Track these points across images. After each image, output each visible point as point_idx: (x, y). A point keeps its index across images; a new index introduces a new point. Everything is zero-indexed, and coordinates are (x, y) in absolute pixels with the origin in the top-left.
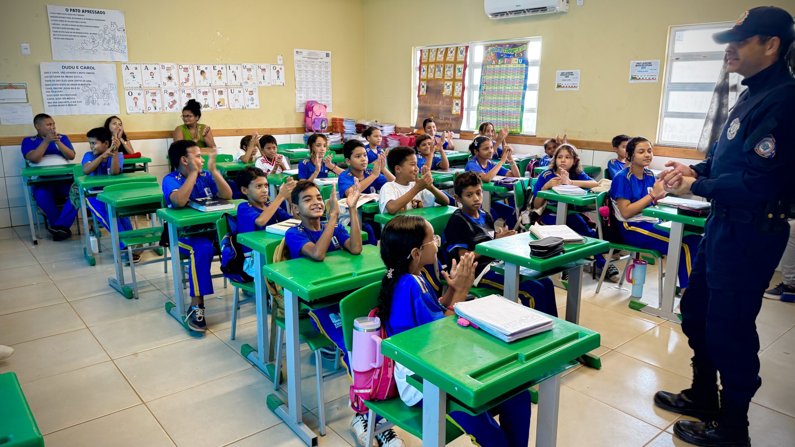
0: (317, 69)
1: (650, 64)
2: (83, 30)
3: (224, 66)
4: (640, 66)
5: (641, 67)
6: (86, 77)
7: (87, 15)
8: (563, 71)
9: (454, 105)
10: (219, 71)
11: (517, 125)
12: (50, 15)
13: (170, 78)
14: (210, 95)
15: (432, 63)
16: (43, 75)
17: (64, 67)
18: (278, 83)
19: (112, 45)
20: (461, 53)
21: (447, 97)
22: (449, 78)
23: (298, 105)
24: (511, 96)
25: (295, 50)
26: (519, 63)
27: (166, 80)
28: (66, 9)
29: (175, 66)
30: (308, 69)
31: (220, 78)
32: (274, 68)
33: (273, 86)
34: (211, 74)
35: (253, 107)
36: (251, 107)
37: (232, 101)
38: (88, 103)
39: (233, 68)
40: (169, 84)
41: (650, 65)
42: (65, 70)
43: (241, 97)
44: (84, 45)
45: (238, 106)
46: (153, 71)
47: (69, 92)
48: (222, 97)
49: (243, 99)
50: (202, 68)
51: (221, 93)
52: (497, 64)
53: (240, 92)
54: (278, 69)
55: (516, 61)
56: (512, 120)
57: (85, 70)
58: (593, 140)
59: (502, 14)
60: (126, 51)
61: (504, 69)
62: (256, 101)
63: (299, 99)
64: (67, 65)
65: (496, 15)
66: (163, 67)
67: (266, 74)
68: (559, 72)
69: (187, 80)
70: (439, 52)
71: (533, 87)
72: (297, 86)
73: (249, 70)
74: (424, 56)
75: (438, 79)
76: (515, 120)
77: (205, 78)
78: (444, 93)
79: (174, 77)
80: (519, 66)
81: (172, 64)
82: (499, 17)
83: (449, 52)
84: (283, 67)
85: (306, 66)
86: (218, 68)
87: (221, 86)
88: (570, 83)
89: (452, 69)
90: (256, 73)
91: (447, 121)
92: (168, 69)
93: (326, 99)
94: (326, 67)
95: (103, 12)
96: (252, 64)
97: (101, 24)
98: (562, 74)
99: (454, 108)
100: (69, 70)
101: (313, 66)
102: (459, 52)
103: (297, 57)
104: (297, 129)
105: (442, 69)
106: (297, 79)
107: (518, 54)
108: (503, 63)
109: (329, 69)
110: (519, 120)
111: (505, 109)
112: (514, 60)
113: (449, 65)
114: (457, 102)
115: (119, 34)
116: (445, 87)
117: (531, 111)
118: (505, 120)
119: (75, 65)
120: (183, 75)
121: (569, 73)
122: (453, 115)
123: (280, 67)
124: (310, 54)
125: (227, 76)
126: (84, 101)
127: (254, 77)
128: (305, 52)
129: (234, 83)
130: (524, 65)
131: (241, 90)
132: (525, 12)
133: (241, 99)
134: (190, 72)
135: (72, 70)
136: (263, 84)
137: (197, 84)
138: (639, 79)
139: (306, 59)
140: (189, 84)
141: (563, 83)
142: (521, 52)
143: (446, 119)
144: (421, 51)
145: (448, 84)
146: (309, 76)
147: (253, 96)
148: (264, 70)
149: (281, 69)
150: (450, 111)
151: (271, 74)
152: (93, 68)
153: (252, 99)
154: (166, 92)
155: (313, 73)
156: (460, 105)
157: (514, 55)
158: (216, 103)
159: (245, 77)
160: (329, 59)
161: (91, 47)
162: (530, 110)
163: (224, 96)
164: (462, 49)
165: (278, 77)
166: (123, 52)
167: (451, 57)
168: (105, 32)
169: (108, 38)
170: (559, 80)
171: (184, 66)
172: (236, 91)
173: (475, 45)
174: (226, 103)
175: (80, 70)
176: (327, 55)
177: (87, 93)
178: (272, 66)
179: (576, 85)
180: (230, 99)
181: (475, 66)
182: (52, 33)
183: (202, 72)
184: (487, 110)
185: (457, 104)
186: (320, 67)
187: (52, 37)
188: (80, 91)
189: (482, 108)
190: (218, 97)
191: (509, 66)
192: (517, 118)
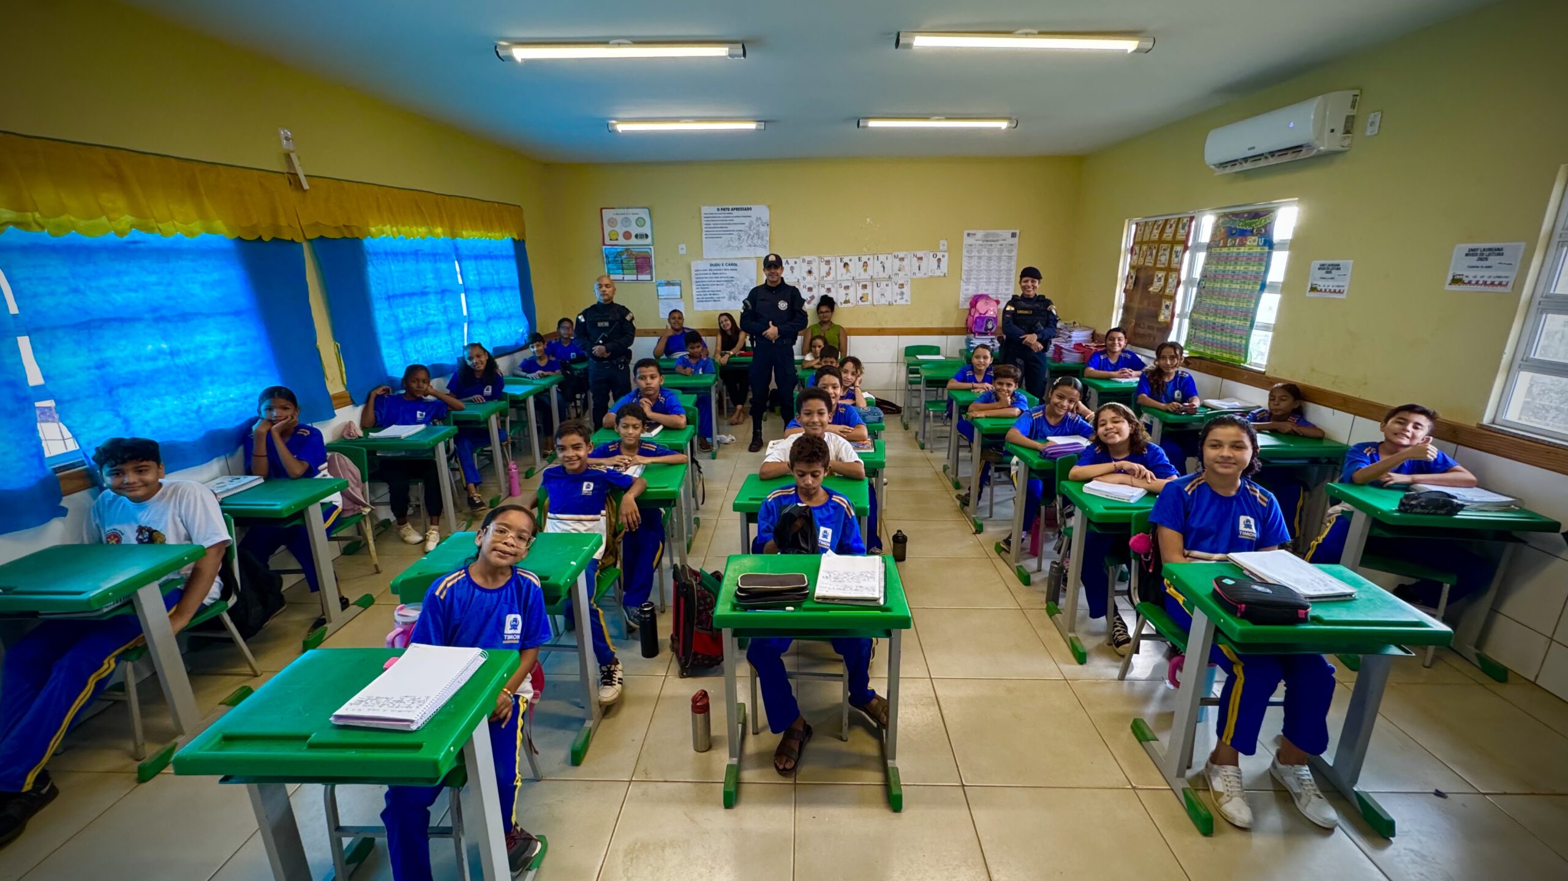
0: (995, 253)
1: (1499, 252)
2: (730, 228)
3: (871, 257)
4: (1476, 255)
5: (1476, 258)
6: (730, 274)
7: (735, 213)
8: (1323, 262)
9: (1163, 307)
10: (866, 262)
11: (1240, 351)
12: (703, 215)
13: (810, 272)
14: (851, 290)
15: (1146, 243)
16: (693, 273)
17: (711, 265)
18: (938, 273)
19: (755, 241)
20: (1183, 228)
21: (1156, 294)
22: (1162, 266)
23: (961, 299)
24: (1237, 301)
25: (966, 232)
26: (1258, 245)
27: (805, 275)
28: (718, 210)
29: (817, 259)
30: (983, 254)
31: (865, 270)
32: (935, 256)
33: (931, 277)
34: (856, 267)
35: (903, 302)
36: (900, 302)
37: (877, 295)
38: (730, 298)
39: (882, 258)
40: (809, 278)
41: (1499, 255)
42: (713, 268)
43: (888, 292)
44: (731, 243)
45: (883, 301)
46: (794, 265)
47: (715, 288)
48: (866, 291)
49: (891, 293)
50: (846, 260)
51: (865, 287)
52: (1225, 246)
53: (887, 285)
54: (939, 255)
55: (1254, 241)
56: (1234, 340)
57: (730, 267)
58: (1357, 396)
59: (1233, 163)
60: (768, 246)
61: (1234, 254)
62: (907, 296)
63: (965, 292)
64: (714, 262)
65: (1223, 165)
66: (804, 260)
67: (923, 264)
68: (1316, 263)
69: (828, 274)
70: (1156, 227)
71: (1274, 288)
72: (964, 277)
73: (902, 259)
74: (1139, 232)
75: (1147, 268)
76: (1238, 341)
77: (848, 271)
78: (1151, 289)
79: (815, 271)
80: (1258, 250)
81: (814, 257)
82: (1229, 170)
83: (1168, 226)
84: (946, 254)
85: (979, 251)
86: (864, 259)
87: (866, 280)
88: (1331, 284)
89: (1167, 253)
90: (910, 263)
91: (1150, 332)
92: (809, 263)
93: (1004, 291)
94: (1010, 251)
95: (750, 209)
96: (905, 253)
97: (747, 221)
98: (1322, 267)
99: (1163, 312)
100: (715, 268)
101: (989, 251)
102: (1180, 226)
103: (967, 241)
104: (957, 329)
105: (1154, 252)
106: (965, 268)
107: (1259, 230)
108: (1234, 246)
109: (1014, 253)
110: (1244, 342)
111: (1226, 321)
112: (1251, 240)
113: (1164, 246)
114: (1168, 303)
115: (763, 229)
116: (1156, 280)
117: (1266, 327)
118: (1224, 338)
119: (719, 262)
120: (824, 268)
121: (1332, 265)
122: (1159, 323)
123: (943, 253)
124: (986, 235)
125: (875, 269)
126: (727, 297)
127: (907, 268)
128: (980, 234)
129: (882, 275)
130: (1266, 249)
131: (890, 283)
132: (1266, 158)
133: (888, 294)
134: (832, 265)
135: (718, 268)
136: (919, 275)
137: (839, 278)
138: (1470, 283)
139: (981, 242)
140: (830, 278)
141: (1321, 284)
142: (1263, 227)
143: (1149, 327)
144: (1137, 224)
145: (1160, 275)
146: (982, 263)
147: (903, 290)
148: (920, 259)
149: (943, 256)
150: (1157, 316)
151: (930, 263)
152: (736, 265)
153: (902, 293)
154: (804, 287)
155: (990, 259)
156: (1171, 308)
157: (1252, 231)
158: (858, 299)
159: (896, 268)
160: (1015, 240)
161: (736, 243)
162: (1264, 327)
163: (868, 291)
164: (1185, 221)
165: (939, 266)
166: (765, 247)
167: (1169, 233)
168: (750, 228)
169: (752, 233)
170: (1316, 277)
171: (826, 259)
172: (883, 284)
173: (1203, 216)
174: (870, 298)
175: (725, 267)
176: (1014, 235)
177: (729, 289)
178: (932, 254)
179: (1342, 289)
180: (875, 295)
181: (1198, 247)
182: (704, 233)
183: (846, 265)
184: (1201, 320)
185: (1167, 307)
186: (1000, 251)
187: (704, 236)
188: (724, 287)
189: (1195, 316)
190: (860, 292)
191: (1242, 249)
192: (1241, 338)
